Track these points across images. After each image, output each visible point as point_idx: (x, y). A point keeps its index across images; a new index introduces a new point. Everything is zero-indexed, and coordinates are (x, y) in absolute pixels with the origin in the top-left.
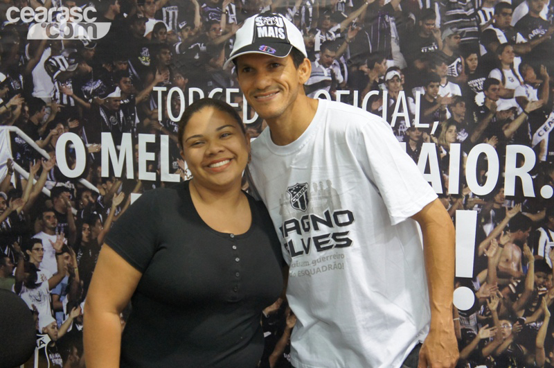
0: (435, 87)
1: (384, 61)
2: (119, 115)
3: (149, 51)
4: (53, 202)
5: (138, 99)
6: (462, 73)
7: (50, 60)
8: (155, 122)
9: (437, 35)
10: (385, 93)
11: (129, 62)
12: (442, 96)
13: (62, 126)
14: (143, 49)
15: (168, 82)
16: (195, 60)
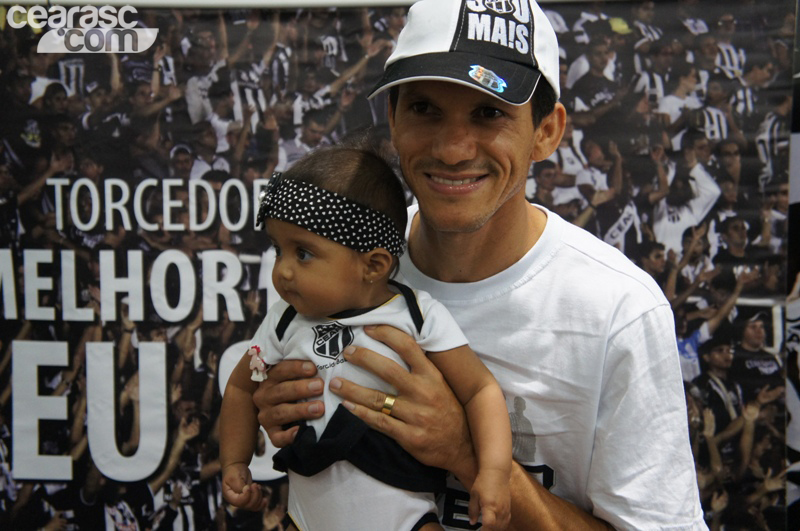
3: (38, 126)
5: (21, 198)
11: (6, 142)
14: (28, 122)
15: (71, 172)
16: (114, 138)
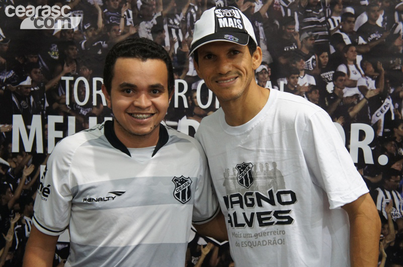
8: (63, 106)
11: (40, 56)
14: (52, 45)
15: (75, 73)
16: (99, 54)
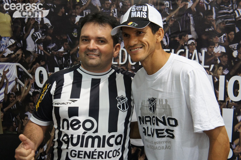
0: (212, 48)
1: (187, 35)
2: (63, 60)
3: (77, 31)
4: (33, 98)
5: (71, 52)
6: (226, 41)
7: (34, 34)
9: (214, 23)
10: (187, 51)
11: (68, 35)
12: (216, 52)
13: (38, 64)
14: (74, 29)
